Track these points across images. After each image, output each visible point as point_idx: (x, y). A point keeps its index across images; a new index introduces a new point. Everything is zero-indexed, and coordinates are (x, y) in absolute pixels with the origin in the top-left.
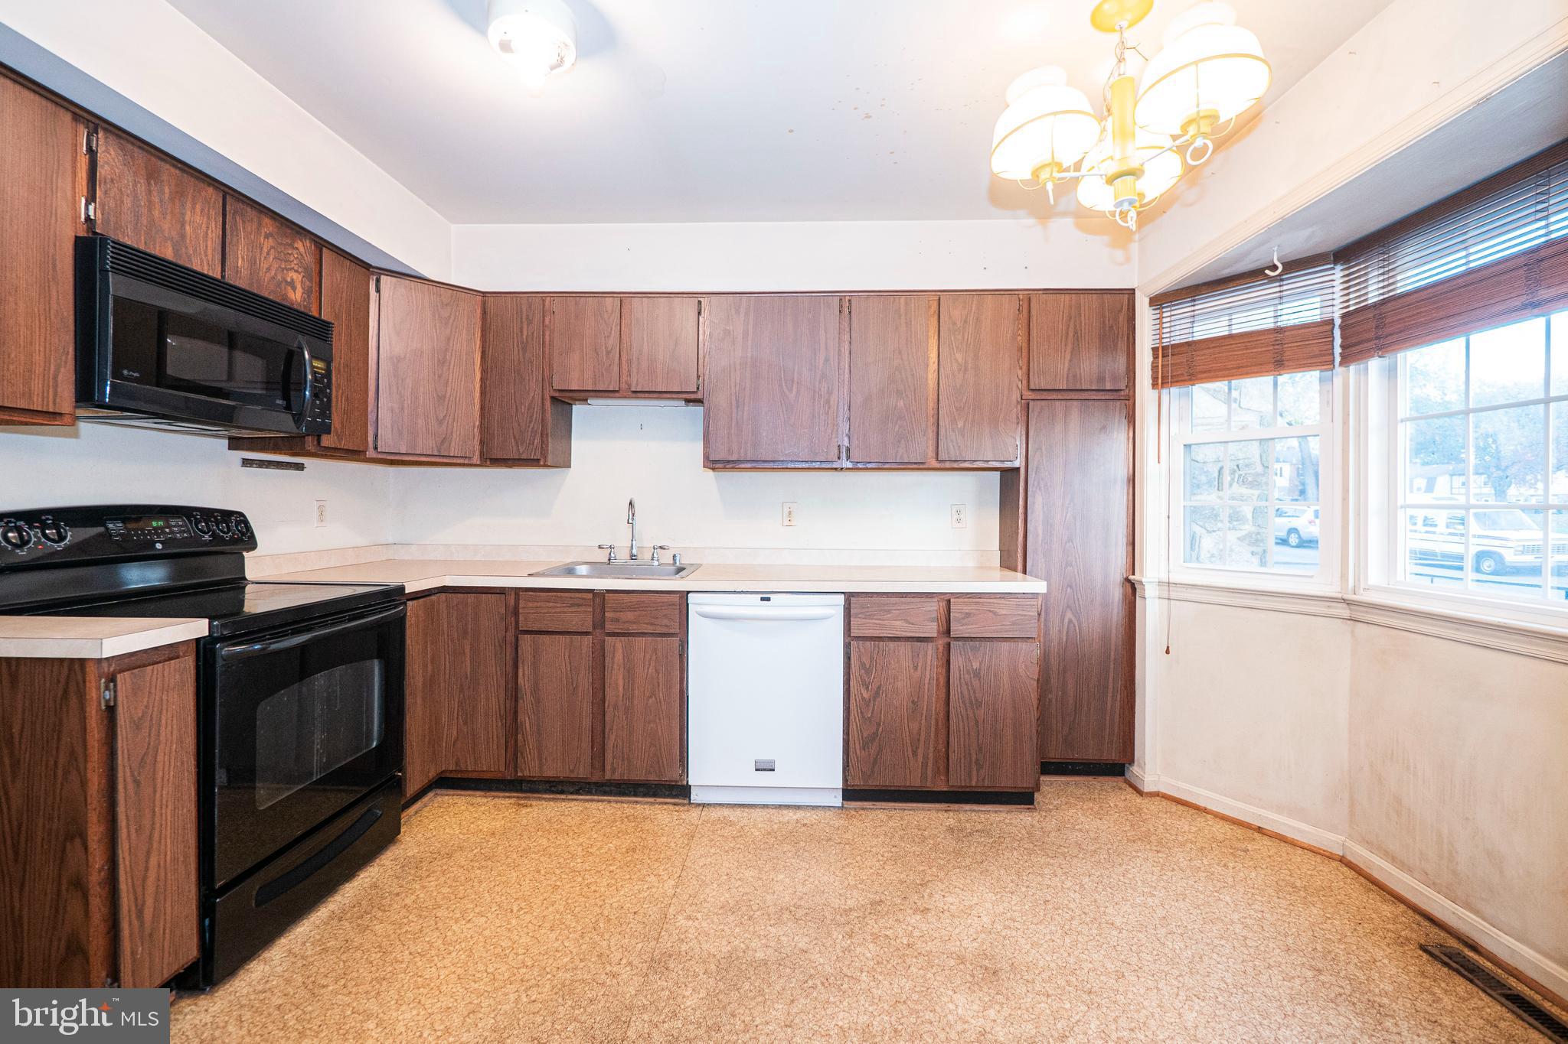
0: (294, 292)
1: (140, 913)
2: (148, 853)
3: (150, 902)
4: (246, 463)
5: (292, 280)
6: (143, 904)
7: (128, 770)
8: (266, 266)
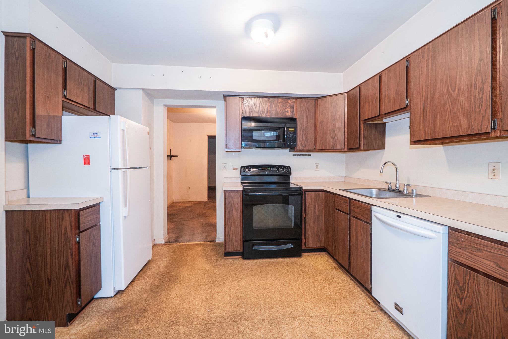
0: (288, 113)
1: (229, 236)
2: (231, 226)
3: (231, 235)
4: (294, 155)
5: (287, 111)
6: (230, 234)
7: (227, 210)
8: (280, 110)
